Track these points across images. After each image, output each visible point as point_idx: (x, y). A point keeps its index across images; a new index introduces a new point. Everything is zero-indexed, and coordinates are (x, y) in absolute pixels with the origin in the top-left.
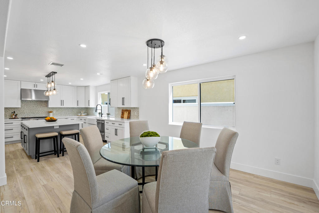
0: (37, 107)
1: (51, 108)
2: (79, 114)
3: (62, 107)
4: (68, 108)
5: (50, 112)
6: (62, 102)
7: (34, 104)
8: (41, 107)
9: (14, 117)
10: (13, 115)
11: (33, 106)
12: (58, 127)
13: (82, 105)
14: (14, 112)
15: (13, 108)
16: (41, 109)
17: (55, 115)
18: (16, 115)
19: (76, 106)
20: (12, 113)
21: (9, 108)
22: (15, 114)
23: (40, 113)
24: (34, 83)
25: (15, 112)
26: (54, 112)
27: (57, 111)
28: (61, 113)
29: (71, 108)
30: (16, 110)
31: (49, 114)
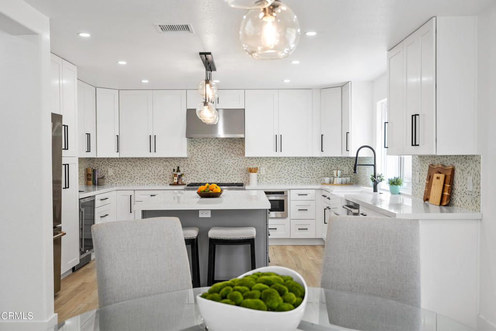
0: (224, 156)
1: (255, 158)
2: (327, 180)
3: (278, 154)
4: (299, 158)
5: (251, 171)
6: (278, 141)
7: (217, 148)
8: (233, 155)
9: (176, 181)
10: (175, 175)
11: (216, 152)
12: (209, 216)
13: (333, 151)
14: (178, 167)
15: (177, 158)
17: (264, 179)
18: (180, 176)
19: (317, 154)
20: (174, 170)
21: (170, 158)
22: (179, 174)
23: (231, 172)
25: (180, 169)
26: (263, 171)
27: (269, 168)
28: (280, 173)
29: (307, 158)
30: (182, 164)
31: (249, 176)
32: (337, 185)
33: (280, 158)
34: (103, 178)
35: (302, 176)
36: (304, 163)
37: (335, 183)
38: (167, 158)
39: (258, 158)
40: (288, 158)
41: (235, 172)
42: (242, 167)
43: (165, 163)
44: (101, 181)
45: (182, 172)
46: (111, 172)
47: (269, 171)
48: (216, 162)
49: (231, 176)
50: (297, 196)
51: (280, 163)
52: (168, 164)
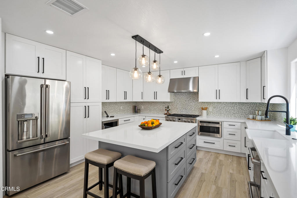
0: (190, 101)
1: (206, 102)
2: (251, 116)
3: (218, 101)
5: (203, 109)
6: (218, 93)
7: (186, 97)
10: (166, 110)
11: (186, 99)
13: (255, 98)
14: (168, 106)
16: (194, 104)
17: (212, 114)
20: (166, 107)
21: (165, 102)
22: (168, 109)
23: (193, 109)
24: (182, 70)
26: (210, 109)
27: (214, 108)
28: (221, 111)
29: (238, 103)
30: (170, 105)
31: (202, 111)
32: (258, 120)
33: (221, 102)
34: (139, 110)
35: (234, 113)
36: (236, 105)
37: (257, 119)
38: (164, 102)
39: (208, 102)
40: (226, 102)
41: (196, 109)
42: (199, 107)
43: (163, 104)
44: (138, 111)
45: (170, 108)
46: (143, 107)
47: (215, 110)
48: (186, 104)
49: (194, 111)
50: (228, 125)
51: (221, 105)
52: (164, 105)
